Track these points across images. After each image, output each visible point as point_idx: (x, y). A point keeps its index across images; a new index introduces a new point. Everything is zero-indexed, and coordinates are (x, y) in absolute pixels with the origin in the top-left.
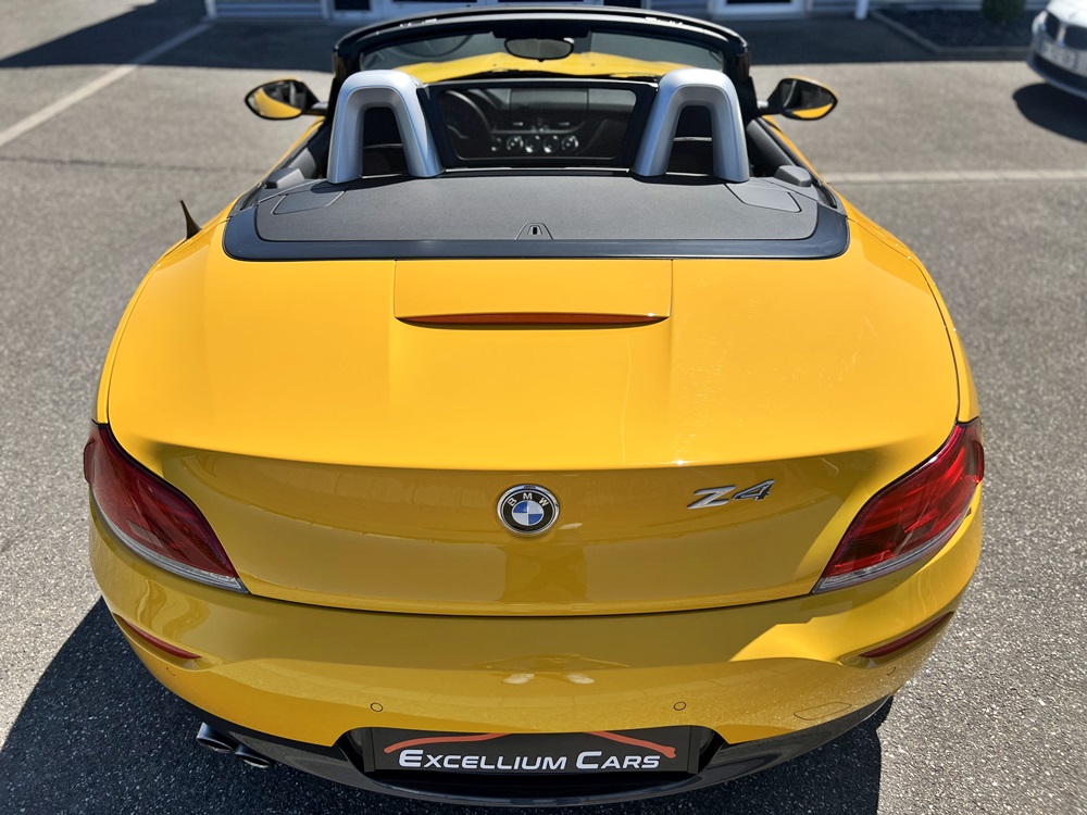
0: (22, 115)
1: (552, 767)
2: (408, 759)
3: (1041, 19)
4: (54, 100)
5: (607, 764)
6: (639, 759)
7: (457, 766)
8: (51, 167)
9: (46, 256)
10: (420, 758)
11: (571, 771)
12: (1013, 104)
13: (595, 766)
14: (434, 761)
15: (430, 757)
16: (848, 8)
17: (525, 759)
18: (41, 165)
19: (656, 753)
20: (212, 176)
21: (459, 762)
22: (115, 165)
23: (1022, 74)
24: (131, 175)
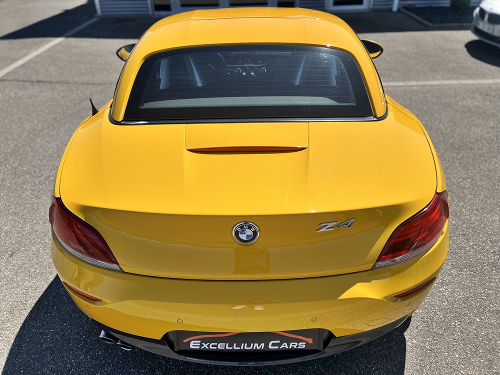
0: (14, 61)
1: (258, 348)
2: (194, 345)
3: (477, 10)
4: (28, 54)
5: (282, 346)
6: (296, 344)
7: (216, 348)
8: (28, 84)
9: (26, 124)
10: (199, 344)
11: (266, 350)
12: (465, 49)
13: (277, 347)
14: (205, 346)
15: (203, 344)
16: (390, 7)
17: (246, 344)
18: (23, 83)
19: (304, 341)
20: (101, 87)
21: (217, 346)
22: (57, 83)
23: (469, 36)
24: (64, 87)
